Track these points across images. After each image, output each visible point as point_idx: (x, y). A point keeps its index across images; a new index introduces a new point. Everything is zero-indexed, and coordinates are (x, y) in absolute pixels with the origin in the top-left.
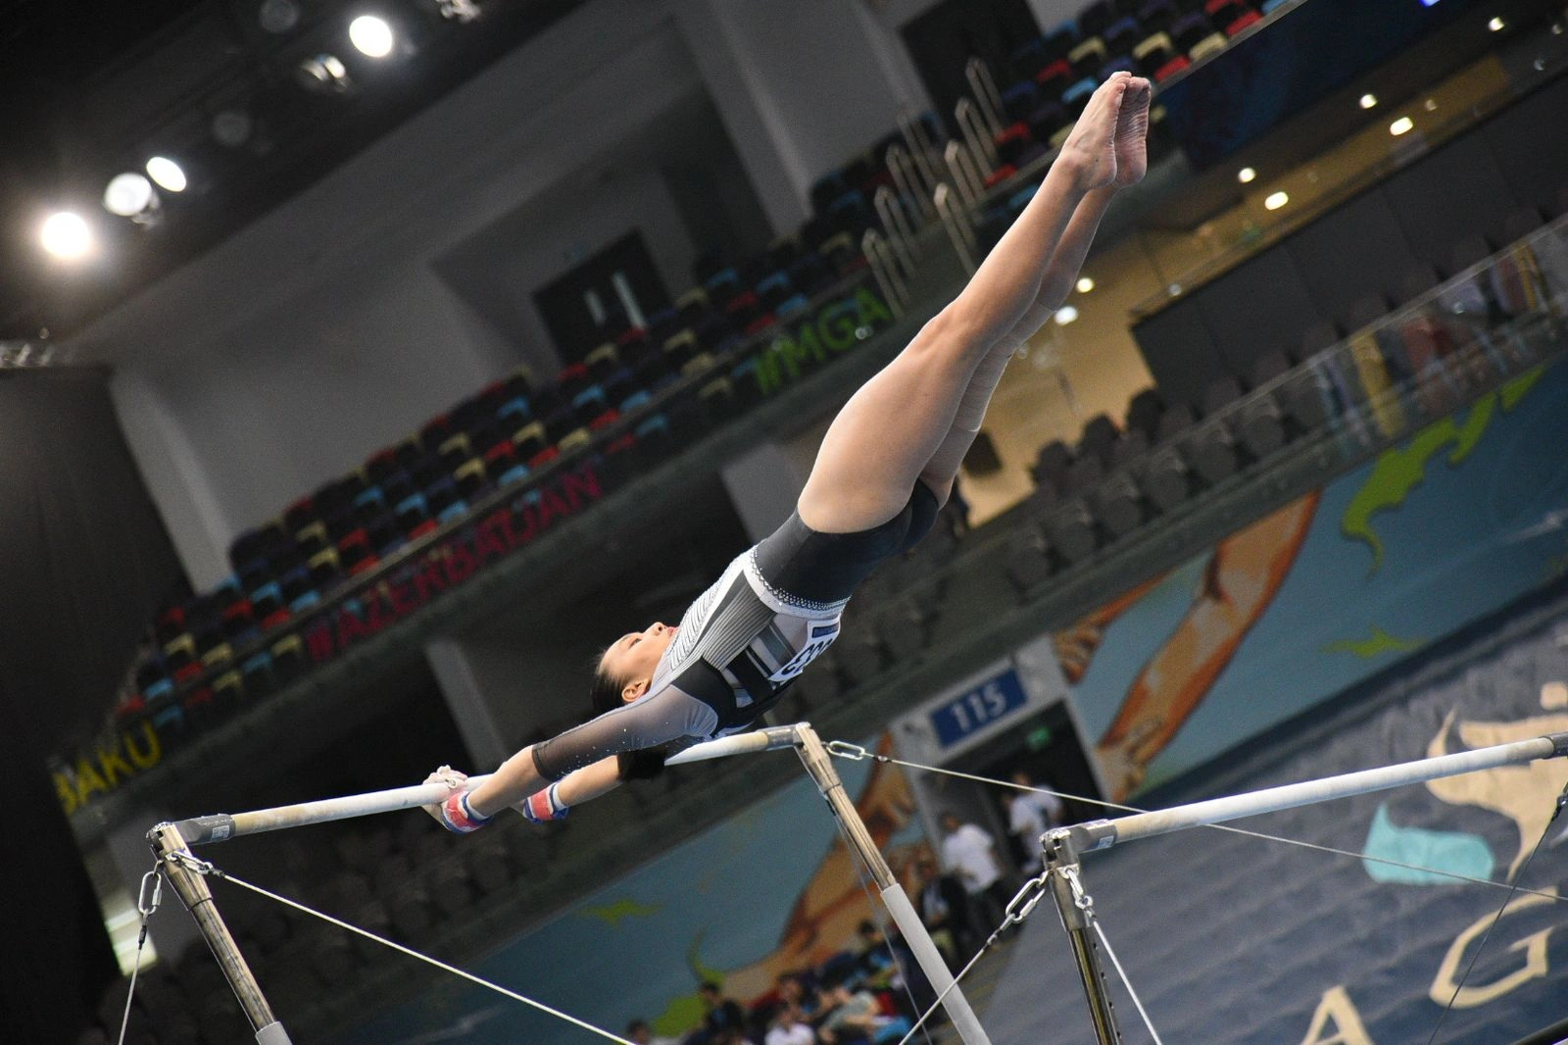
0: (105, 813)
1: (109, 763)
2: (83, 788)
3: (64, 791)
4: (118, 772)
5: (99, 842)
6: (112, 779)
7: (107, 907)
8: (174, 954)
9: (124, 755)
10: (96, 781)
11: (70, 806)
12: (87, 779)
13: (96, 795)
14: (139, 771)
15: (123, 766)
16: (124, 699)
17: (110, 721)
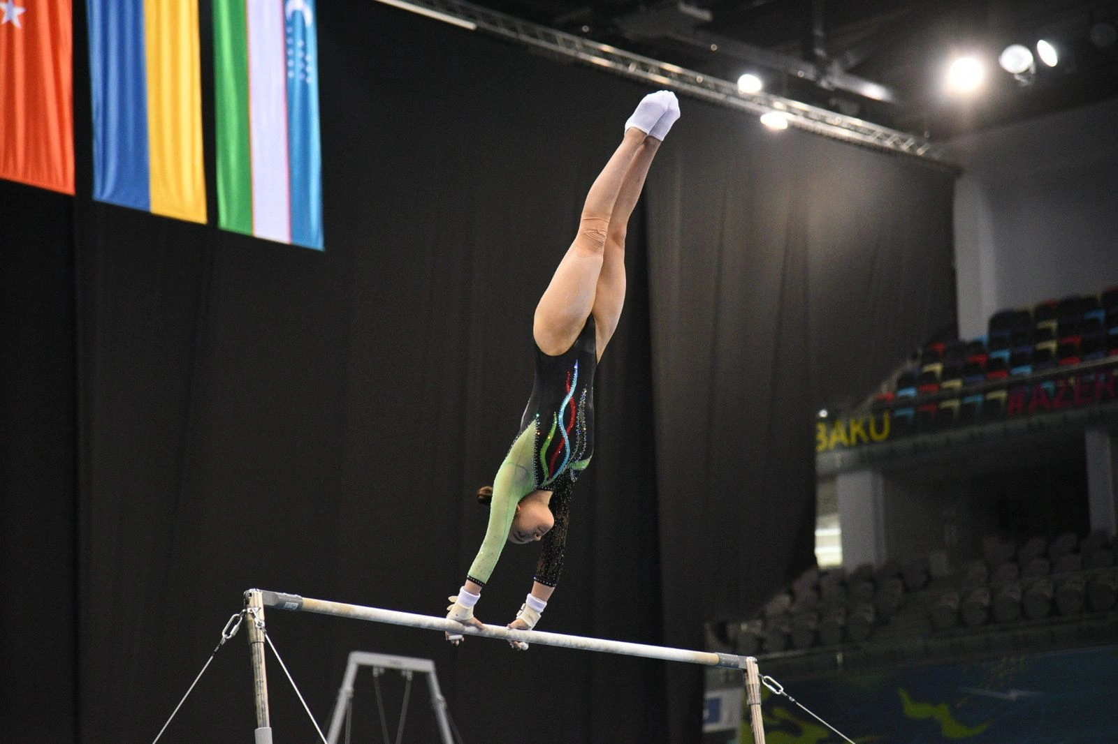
0: (842, 460)
1: (856, 429)
2: (835, 438)
3: (821, 436)
4: (858, 437)
5: (832, 477)
6: (853, 440)
7: (821, 520)
8: (851, 569)
9: (866, 427)
10: (843, 438)
11: (820, 448)
12: (838, 434)
13: (840, 446)
14: (872, 442)
15: (863, 434)
16: (885, 389)
17: (870, 400)
